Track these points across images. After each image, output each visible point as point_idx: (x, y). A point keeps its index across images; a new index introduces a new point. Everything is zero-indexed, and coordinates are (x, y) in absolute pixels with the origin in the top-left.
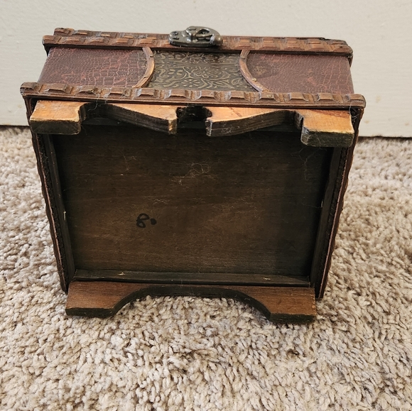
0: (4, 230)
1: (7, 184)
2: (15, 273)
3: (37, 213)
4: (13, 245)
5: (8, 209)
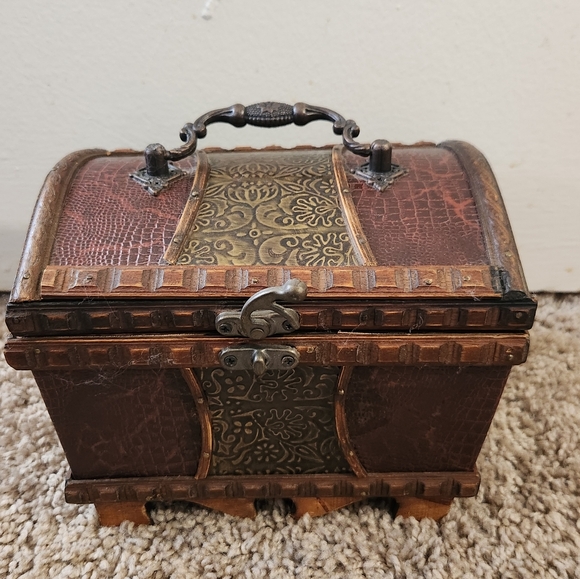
4: (6, 525)
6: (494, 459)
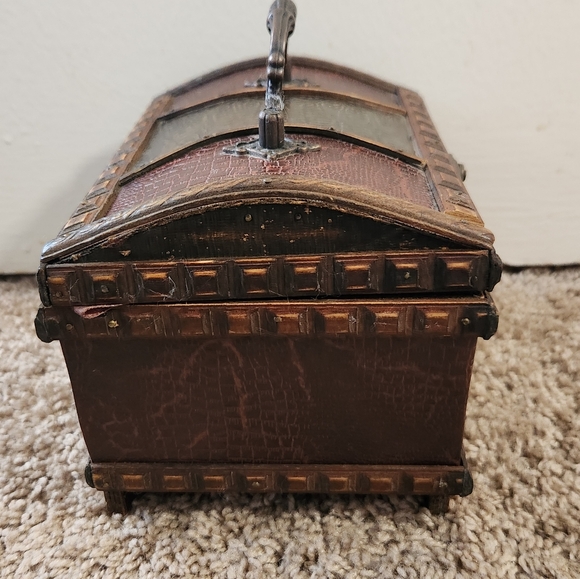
0: (6, 451)
1: (16, 369)
2: (22, 534)
3: (64, 418)
4: (19, 480)
5: (15, 414)
6: (531, 415)
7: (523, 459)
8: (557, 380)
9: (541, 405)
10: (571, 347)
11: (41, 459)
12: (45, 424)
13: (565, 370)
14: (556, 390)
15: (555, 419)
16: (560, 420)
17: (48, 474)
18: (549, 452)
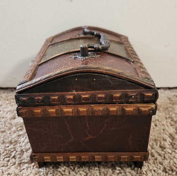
6: (162, 134)
7: (160, 148)
8: (170, 123)
9: (165, 131)
10: (175, 113)
11: (14, 145)
12: (15, 135)
13: (173, 120)
14: (170, 127)
15: (169, 135)
16: (171, 136)
17: (16, 150)
18: (167, 146)
